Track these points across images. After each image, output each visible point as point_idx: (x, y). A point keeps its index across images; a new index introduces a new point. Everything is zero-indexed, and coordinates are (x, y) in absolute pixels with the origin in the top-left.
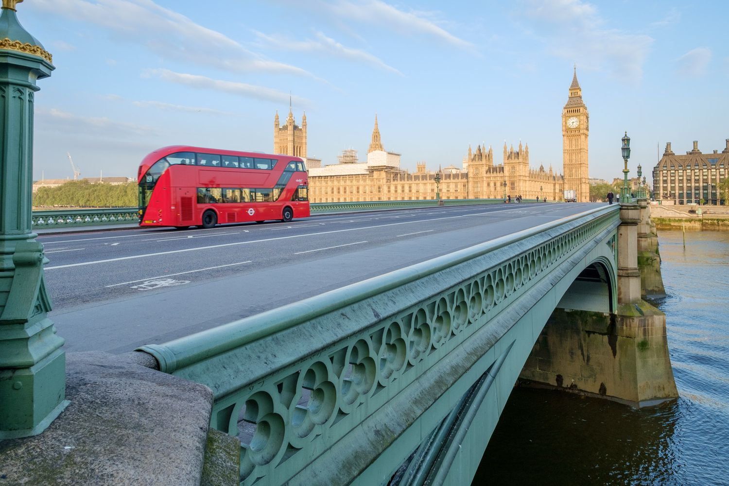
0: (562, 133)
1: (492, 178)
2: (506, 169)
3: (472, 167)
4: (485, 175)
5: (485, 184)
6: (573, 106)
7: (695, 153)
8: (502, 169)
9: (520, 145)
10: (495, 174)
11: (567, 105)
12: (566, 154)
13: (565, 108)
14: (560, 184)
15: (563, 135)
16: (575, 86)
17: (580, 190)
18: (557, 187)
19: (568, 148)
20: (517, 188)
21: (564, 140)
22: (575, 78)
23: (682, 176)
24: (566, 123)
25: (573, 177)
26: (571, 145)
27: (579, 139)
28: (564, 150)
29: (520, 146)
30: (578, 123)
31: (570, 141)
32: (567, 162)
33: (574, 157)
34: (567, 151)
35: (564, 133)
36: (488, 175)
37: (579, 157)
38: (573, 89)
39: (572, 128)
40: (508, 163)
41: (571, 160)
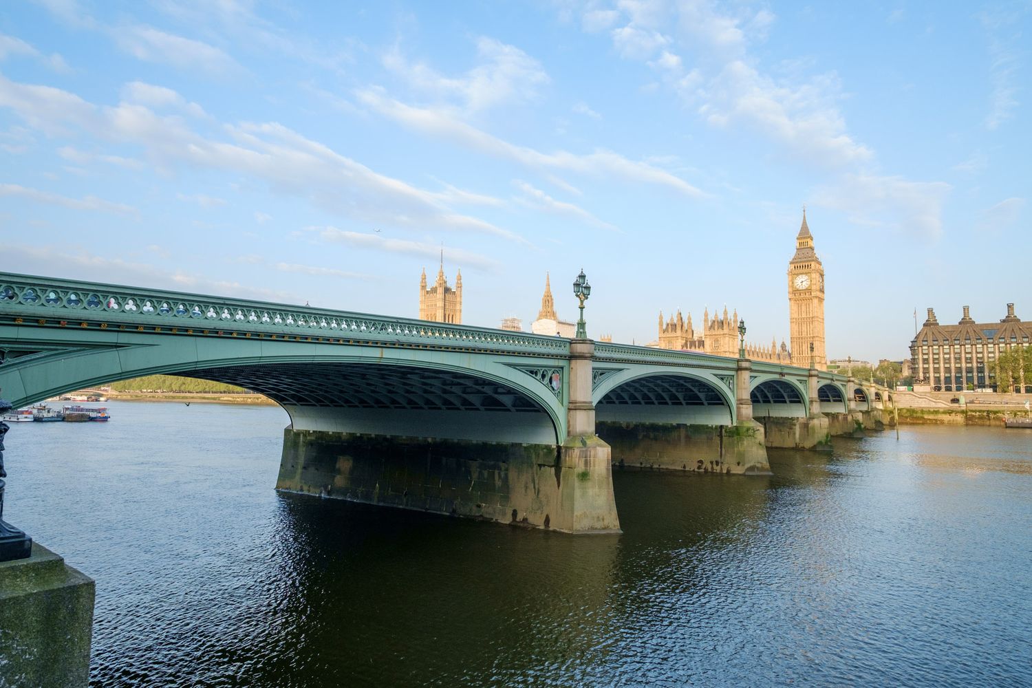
0: (787, 296)
2: (708, 342)
3: (664, 340)
6: (802, 260)
7: (966, 322)
8: (702, 343)
10: (693, 349)
11: (794, 259)
12: (794, 325)
13: (791, 263)
15: (790, 299)
16: (805, 234)
19: (796, 316)
21: (791, 306)
22: (804, 223)
23: (949, 353)
24: (793, 283)
26: (800, 312)
27: (811, 305)
28: (791, 319)
29: (726, 313)
30: (809, 283)
31: (800, 306)
32: (796, 335)
33: (804, 329)
34: (795, 320)
35: (791, 296)
37: (811, 329)
38: (801, 238)
39: (801, 288)
40: (710, 335)
41: (800, 332)
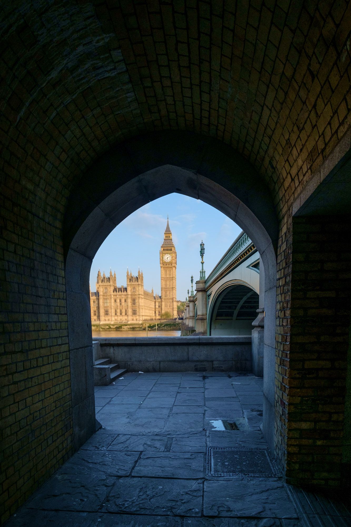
1: (118, 295)
2: (129, 289)
3: (102, 287)
4: (112, 293)
5: (113, 301)
6: (167, 246)
8: (126, 289)
10: (120, 293)
11: (163, 245)
12: (163, 281)
13: (162, 247)
14: (159, 302)
15: (161, 267)
16: (168, 231)
17: (172, 306)
18: (157, 304)
19: (164, 276)
20: (137, 303)
21: (161, 271)
22: (168, 225)
24: (163, 258)
25: (168, 297)
26: (166, 274)
27: (172, 270)
30: (171, 259)
31: (166, 271)
32: (164, 286)
33: (168, 283)
34: (163, 279)
35: (161, 265)
36: (115, 293)
37: (171, 284)
38: (166, 234)
39: (167, 262)
41: (166, 285)
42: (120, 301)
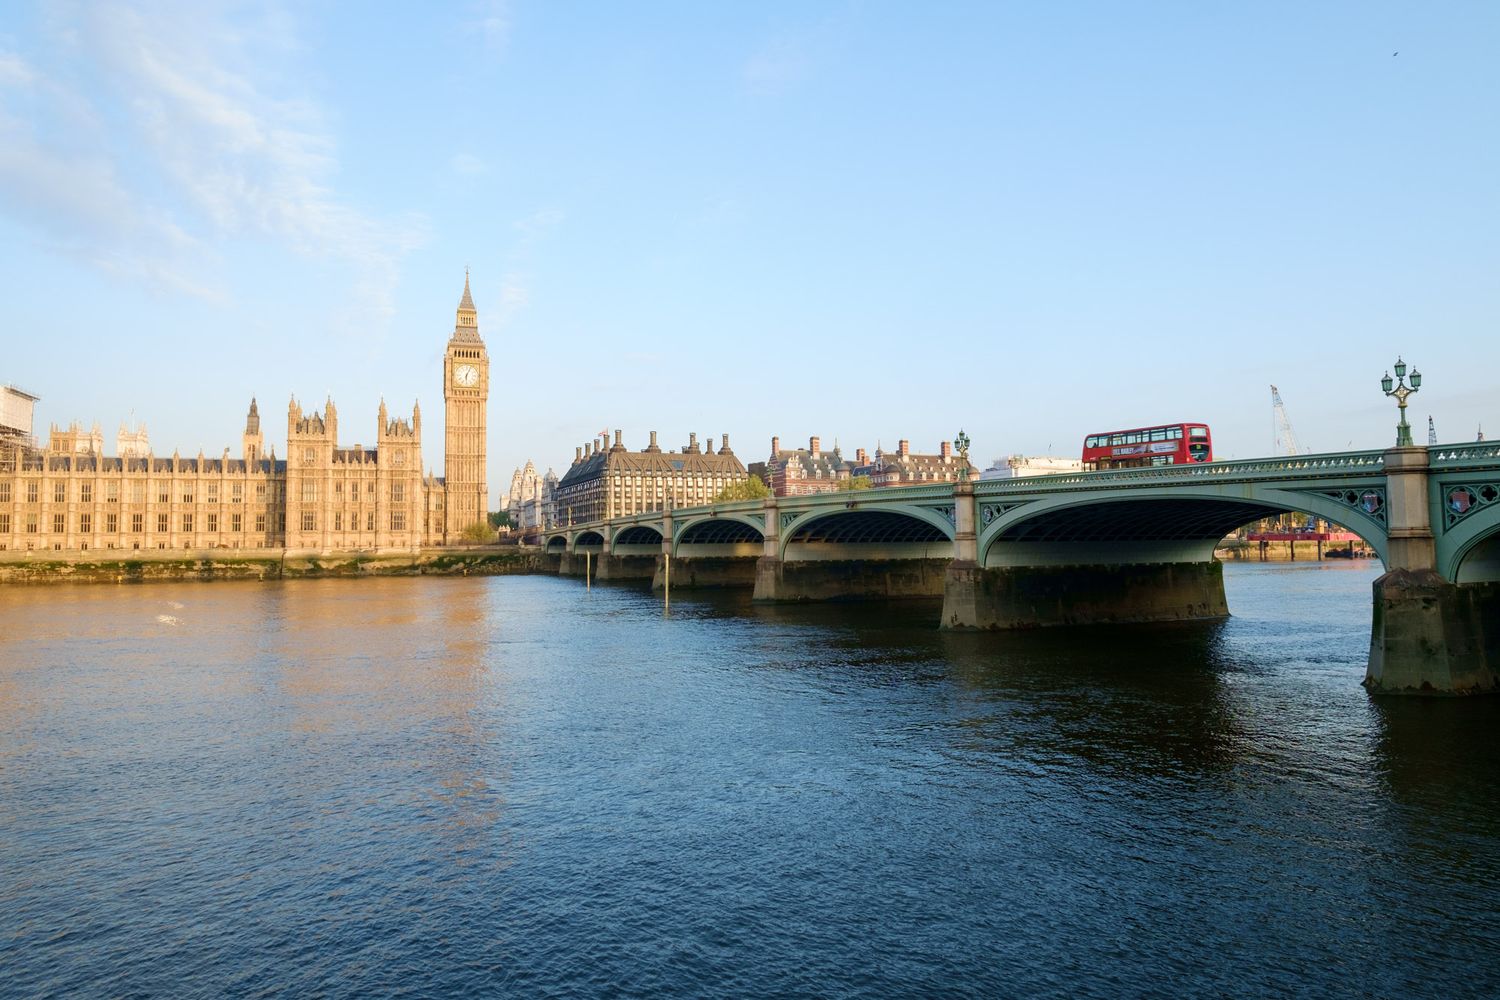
1: (347, 472)
2: (383, 456)
3: (298, 447)
4: (330, 466)
5: (331, 487)
6: (467, 344)
7: (652, 449)
9: (417, 406)
10: (355, 465)
11: (454, 340)
12: (449, 436)
13: (450, 346)
15: (446, 398)
16: (467, 307)
17: (476, 507)
19: (454, 423)
20: (408, 497)
22: (467, 290)
24: (452, 375)
25: (464, 481)
26: (460, 418)
27: (477, 409)
28: (446, 427)
30: (476, 378)
31: (460, 410)
32: (454, 452)
33: (466, 443)
34: (452, 430)
35: (450, 394)
36: (339, 466)
37: (476, 444)
38: (462, 312)
39: (464, 385)
40: (389, 443)
41: (460, 448)
42: (355, 487)
